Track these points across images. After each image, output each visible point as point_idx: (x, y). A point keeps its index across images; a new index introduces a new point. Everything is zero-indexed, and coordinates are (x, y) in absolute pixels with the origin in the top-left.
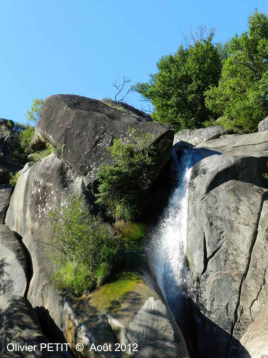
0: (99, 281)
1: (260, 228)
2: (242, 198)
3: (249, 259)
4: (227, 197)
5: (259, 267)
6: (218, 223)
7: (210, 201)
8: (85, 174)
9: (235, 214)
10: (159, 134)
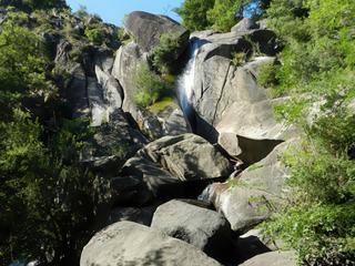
0: (154, 101)
1: (228, 78)
2: (221, 64)
4: (214, 63)
5: (226, 96)
6: (209, 76)
7: (206, 65)
8: (148, 51)
9: (217, 71)
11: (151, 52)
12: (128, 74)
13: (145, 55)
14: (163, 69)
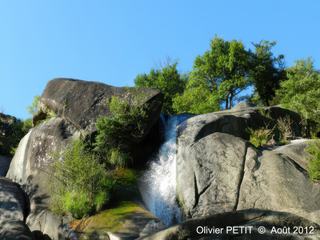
0: (98, 207)
1: (246, 168)
2: (228, 145)
3: (238, 194)
4: (214, 144)
5: (248, 200)
6: (208, 165)
7: (199, 148)
8: (84, 128)
9: (222, 157)
10: (151, 96)
11: (90, 129)
12: (40, 170)
13: (77, 135)
14: (114, 156)
